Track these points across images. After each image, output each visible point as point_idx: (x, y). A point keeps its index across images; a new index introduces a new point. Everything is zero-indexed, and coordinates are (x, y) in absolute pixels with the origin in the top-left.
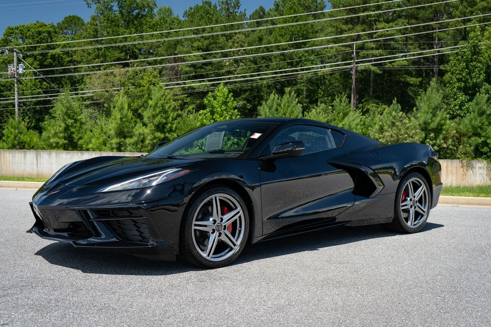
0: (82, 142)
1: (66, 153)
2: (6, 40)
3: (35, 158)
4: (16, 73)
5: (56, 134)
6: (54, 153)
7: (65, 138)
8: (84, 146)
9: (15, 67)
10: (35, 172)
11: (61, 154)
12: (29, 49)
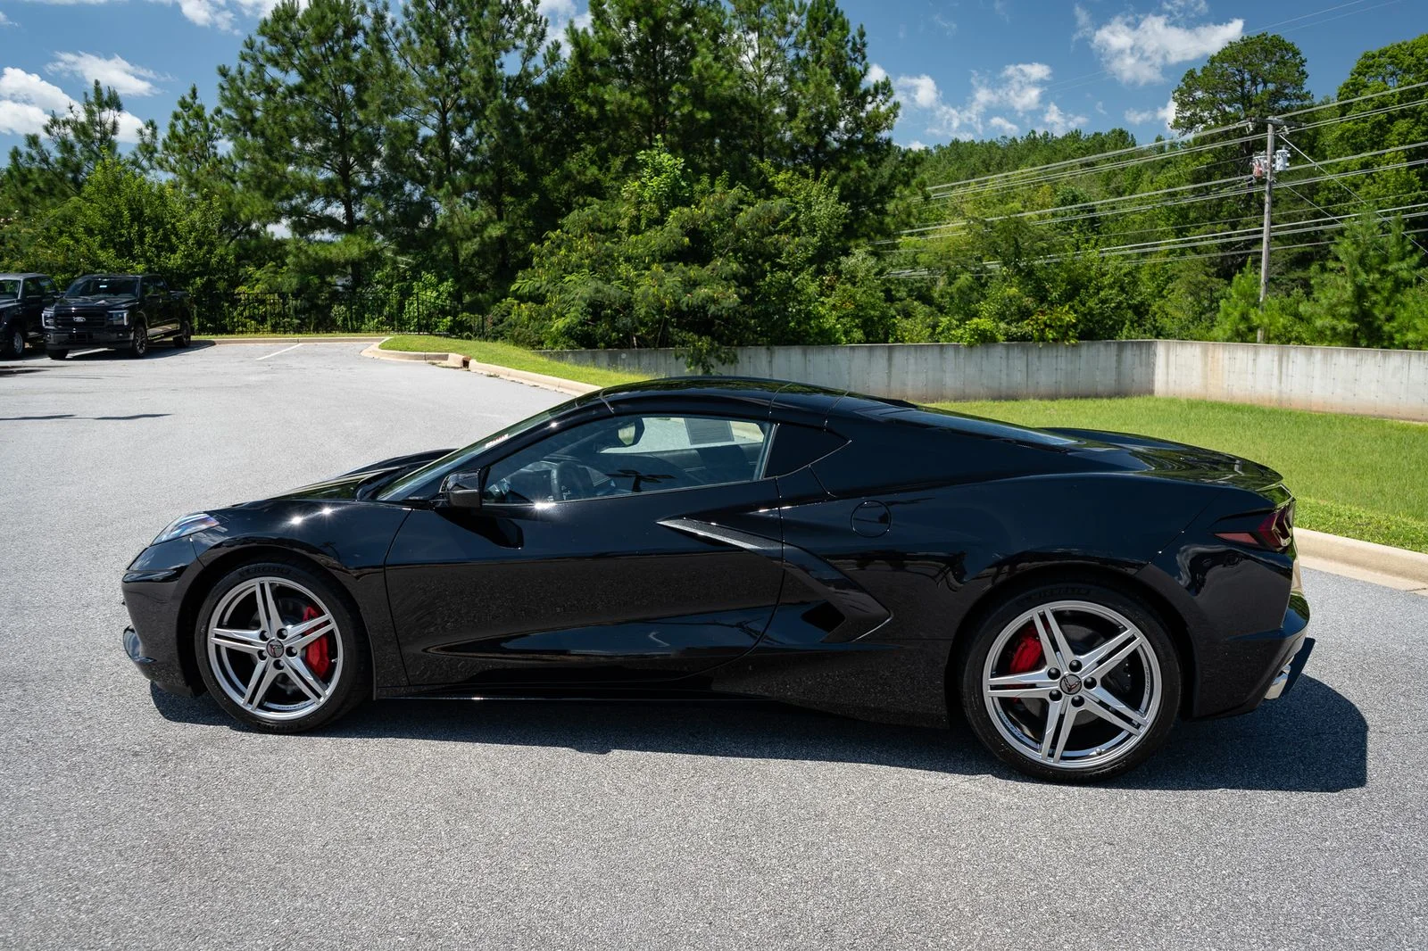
0: (1393, 327)
1: (1347, 353)
2: (1354, 84)
3: (1276, 364)
4: (1268, 171)
5: (1332, 311)
6: (1318, 352)
7: (1353, 318)
8: (1397, 336)
9: (1269, 157)
10: (1274, 393)
11: (1335, 354)
12: (1405, 97)
